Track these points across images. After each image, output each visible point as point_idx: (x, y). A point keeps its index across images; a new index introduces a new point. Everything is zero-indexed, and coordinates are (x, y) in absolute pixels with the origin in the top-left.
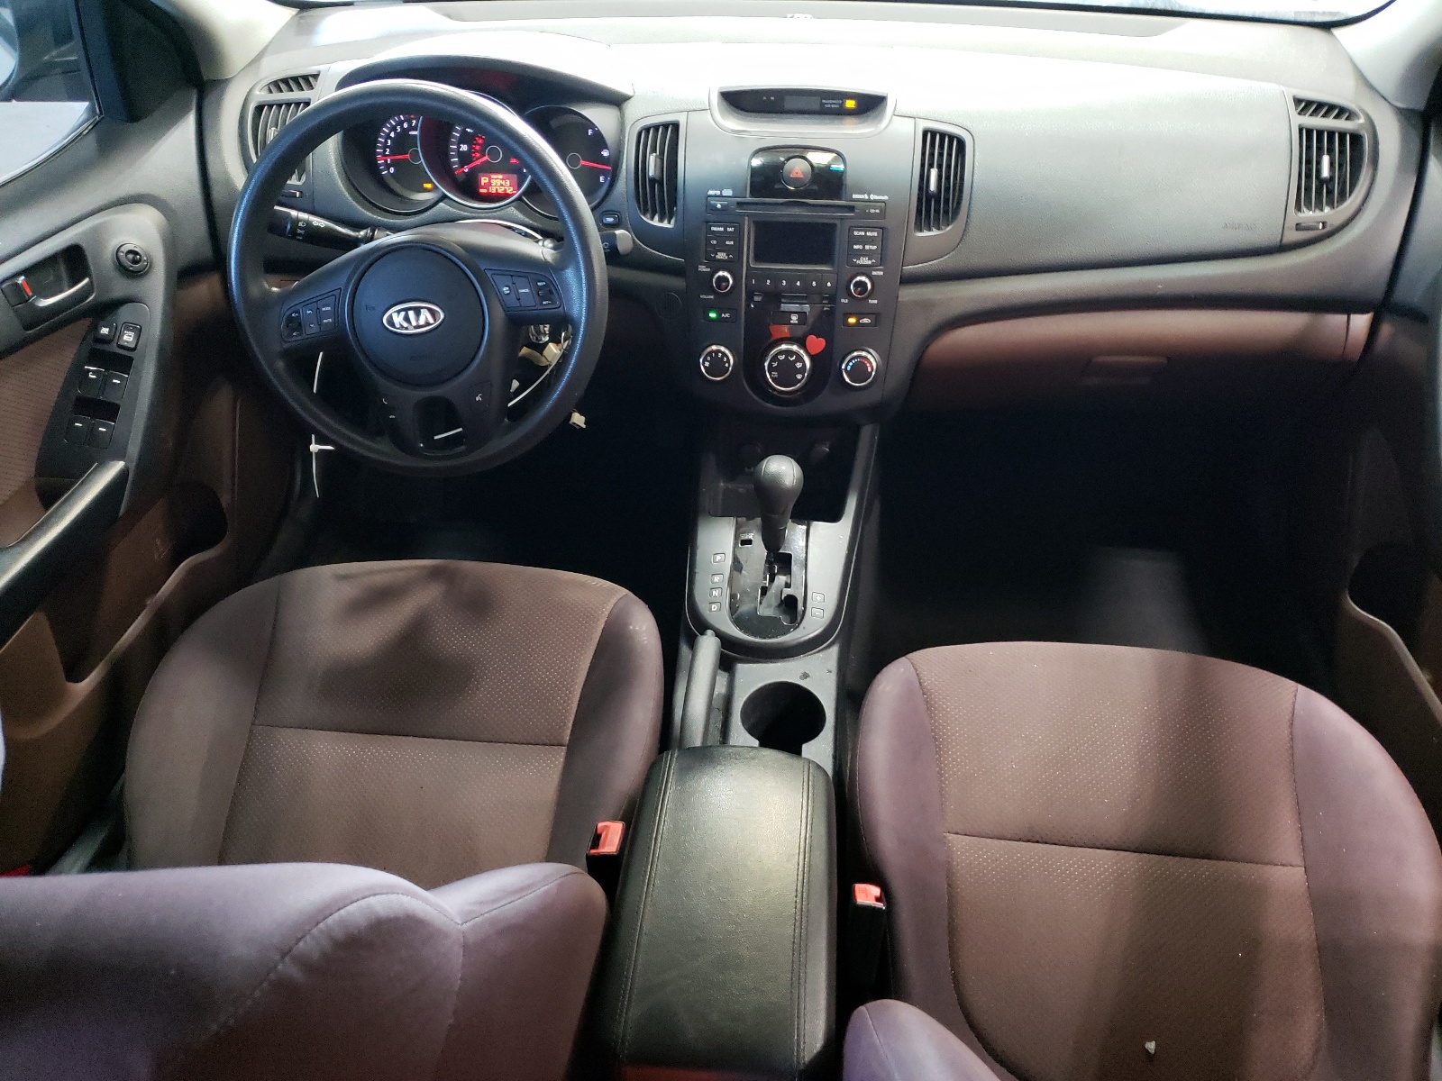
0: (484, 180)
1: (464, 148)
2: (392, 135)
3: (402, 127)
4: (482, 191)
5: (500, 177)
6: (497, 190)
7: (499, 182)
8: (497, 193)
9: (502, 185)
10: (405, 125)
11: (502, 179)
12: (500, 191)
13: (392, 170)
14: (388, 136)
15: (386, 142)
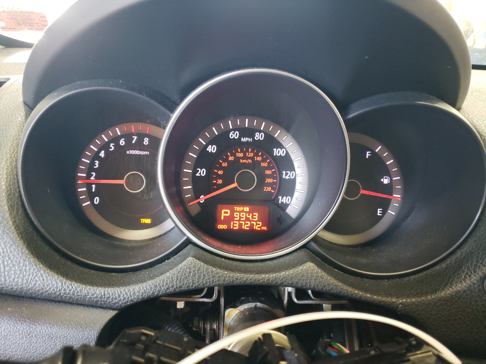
0: (225, 213)
1: (202, 172)
2: (102, 154)
3: (117, 145)
4: (221, 227)
5: (247, 209)
6: (240, 225)
7: (243, 215)
8: (241, 230)
9: (247, 219)
10: (122, 142)
11: (249, 213)
12: (245, 227)
13: (97, 200)
14: (96, 156)
15: (93, 164)
